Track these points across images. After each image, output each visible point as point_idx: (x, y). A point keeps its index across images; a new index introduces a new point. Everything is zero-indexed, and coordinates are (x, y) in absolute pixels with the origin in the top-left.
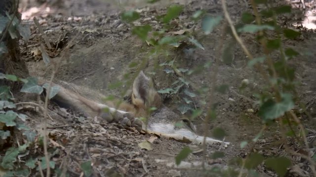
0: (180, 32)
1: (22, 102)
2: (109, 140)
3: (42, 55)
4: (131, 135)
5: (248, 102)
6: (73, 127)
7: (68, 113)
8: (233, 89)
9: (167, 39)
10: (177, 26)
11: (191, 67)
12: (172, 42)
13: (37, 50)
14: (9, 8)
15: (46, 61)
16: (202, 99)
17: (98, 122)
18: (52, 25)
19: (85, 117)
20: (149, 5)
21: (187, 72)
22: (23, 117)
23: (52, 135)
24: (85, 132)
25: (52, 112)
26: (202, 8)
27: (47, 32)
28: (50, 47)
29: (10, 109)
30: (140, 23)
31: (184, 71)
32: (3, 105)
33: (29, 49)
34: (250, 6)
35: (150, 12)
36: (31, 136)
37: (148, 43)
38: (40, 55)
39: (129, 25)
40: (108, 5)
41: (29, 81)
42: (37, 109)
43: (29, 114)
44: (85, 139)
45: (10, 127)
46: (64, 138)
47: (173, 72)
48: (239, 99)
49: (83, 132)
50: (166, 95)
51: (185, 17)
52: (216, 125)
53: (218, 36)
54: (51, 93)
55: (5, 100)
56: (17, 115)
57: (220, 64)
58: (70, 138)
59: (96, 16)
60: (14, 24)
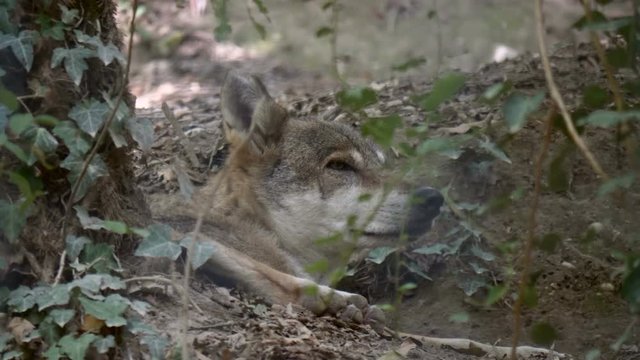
0: (462, 128)
1: (139, 275)
2: (317, 351)
3: (179, 179)
4: (363, 342)
5: (602, 268)
6: (243, 326)
7: (232, 298)
8: (569, 242)
9: (434, 142)
10: (455, 117)
11: (483, 200)
12: (443, 149)
13: (169, 170)
14: (109, 86)
15: (188, 191)
16: (506, 263)
17: (295, 315)
18: (201, 119)
19: (269, 306)
20: (398, 74)
21: (476, 209)
22: (141, 308)
23: (200, 342)
24: (268, 335)
25: (201, 295)
26: (506, 79)
27: (190, 134)
28: (197, 163)
29: (113, 291)
30: (378, 112)
31: (470, 208)
32: (99, 283)
33: (155, 168)
34: (605, 73)
35: (400, 89)
36: (157, 347)
37: (397, 153)
38: (175, 180)
39: (356, 115)
40: (318, 77)
41: (153, 233)
42: (170, 291)
43: (153, 301)
44: (267, 350)
45: (113, 328)
46: (224, 348)
47: (448, 210)
48: (582, 263)
49: (263, 336)
50: (434, 258)
51: (471, 97)
52: (537, 318)
53: (538, 135)
54: (198, 257)
55: (103, 272)
56: (128, 302)
57: (543, 192)
58: (236, 348)
59: (291, 99)
60: (120, 117)
